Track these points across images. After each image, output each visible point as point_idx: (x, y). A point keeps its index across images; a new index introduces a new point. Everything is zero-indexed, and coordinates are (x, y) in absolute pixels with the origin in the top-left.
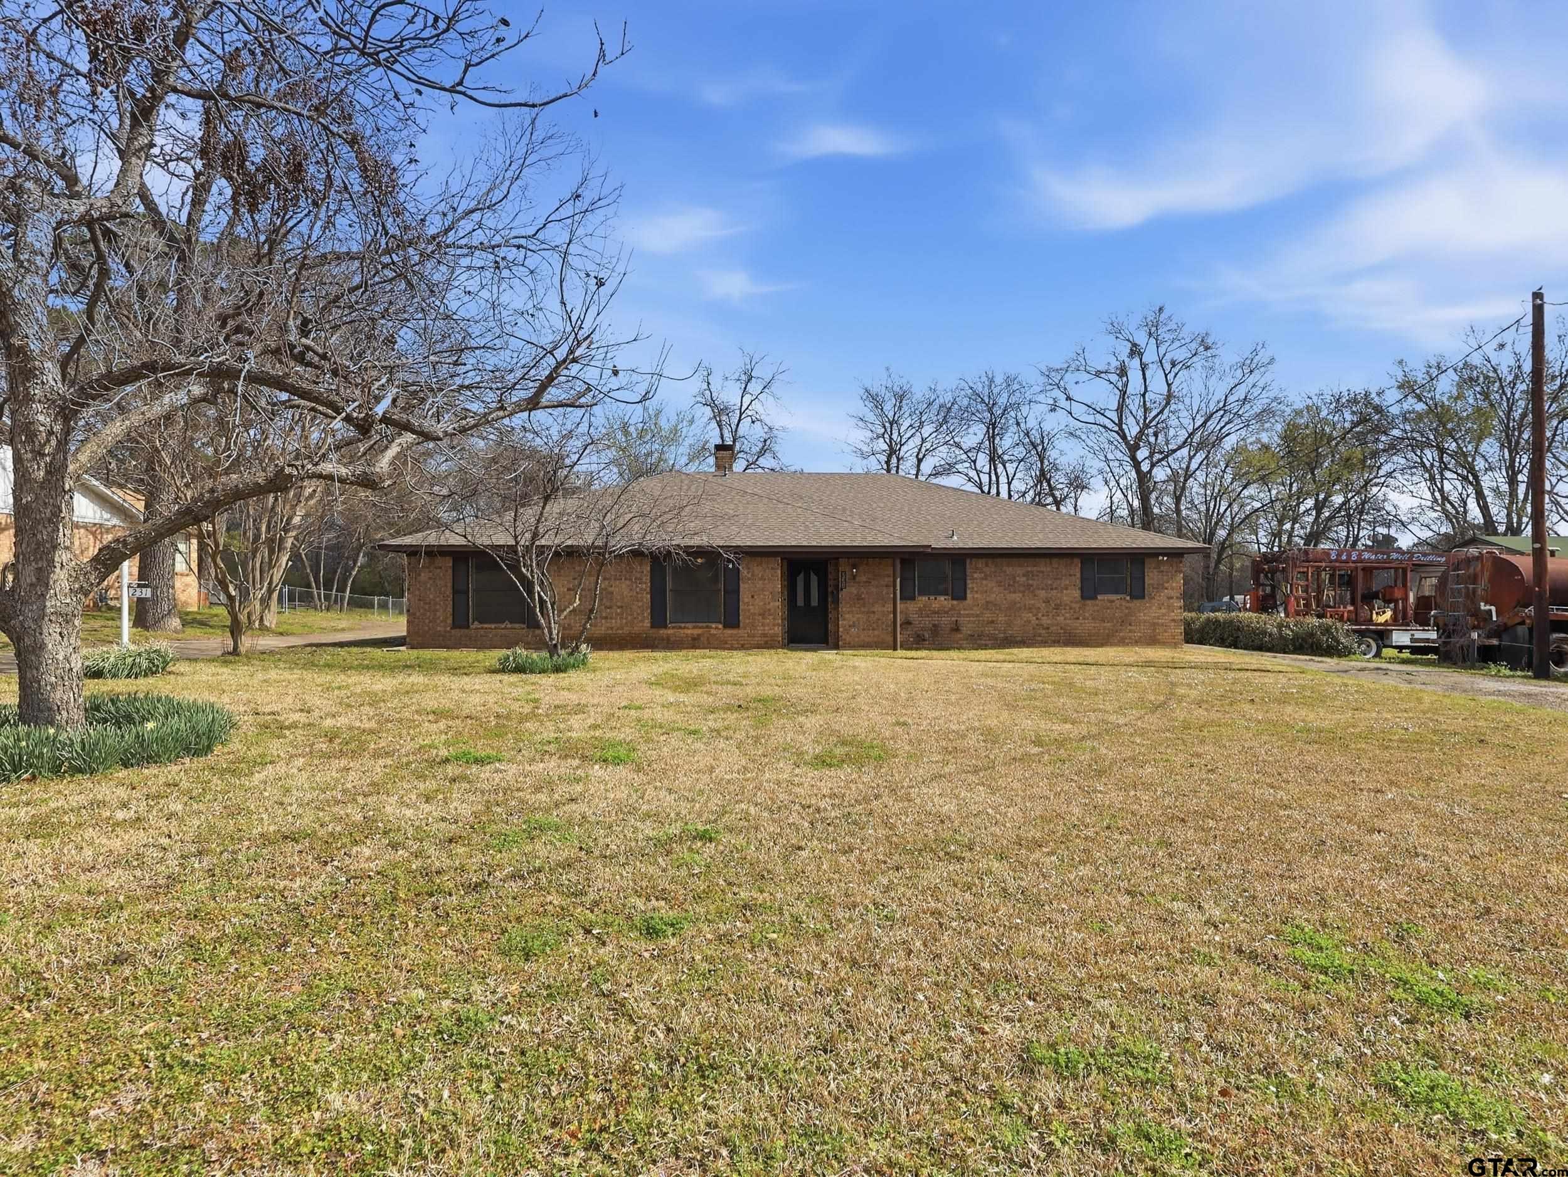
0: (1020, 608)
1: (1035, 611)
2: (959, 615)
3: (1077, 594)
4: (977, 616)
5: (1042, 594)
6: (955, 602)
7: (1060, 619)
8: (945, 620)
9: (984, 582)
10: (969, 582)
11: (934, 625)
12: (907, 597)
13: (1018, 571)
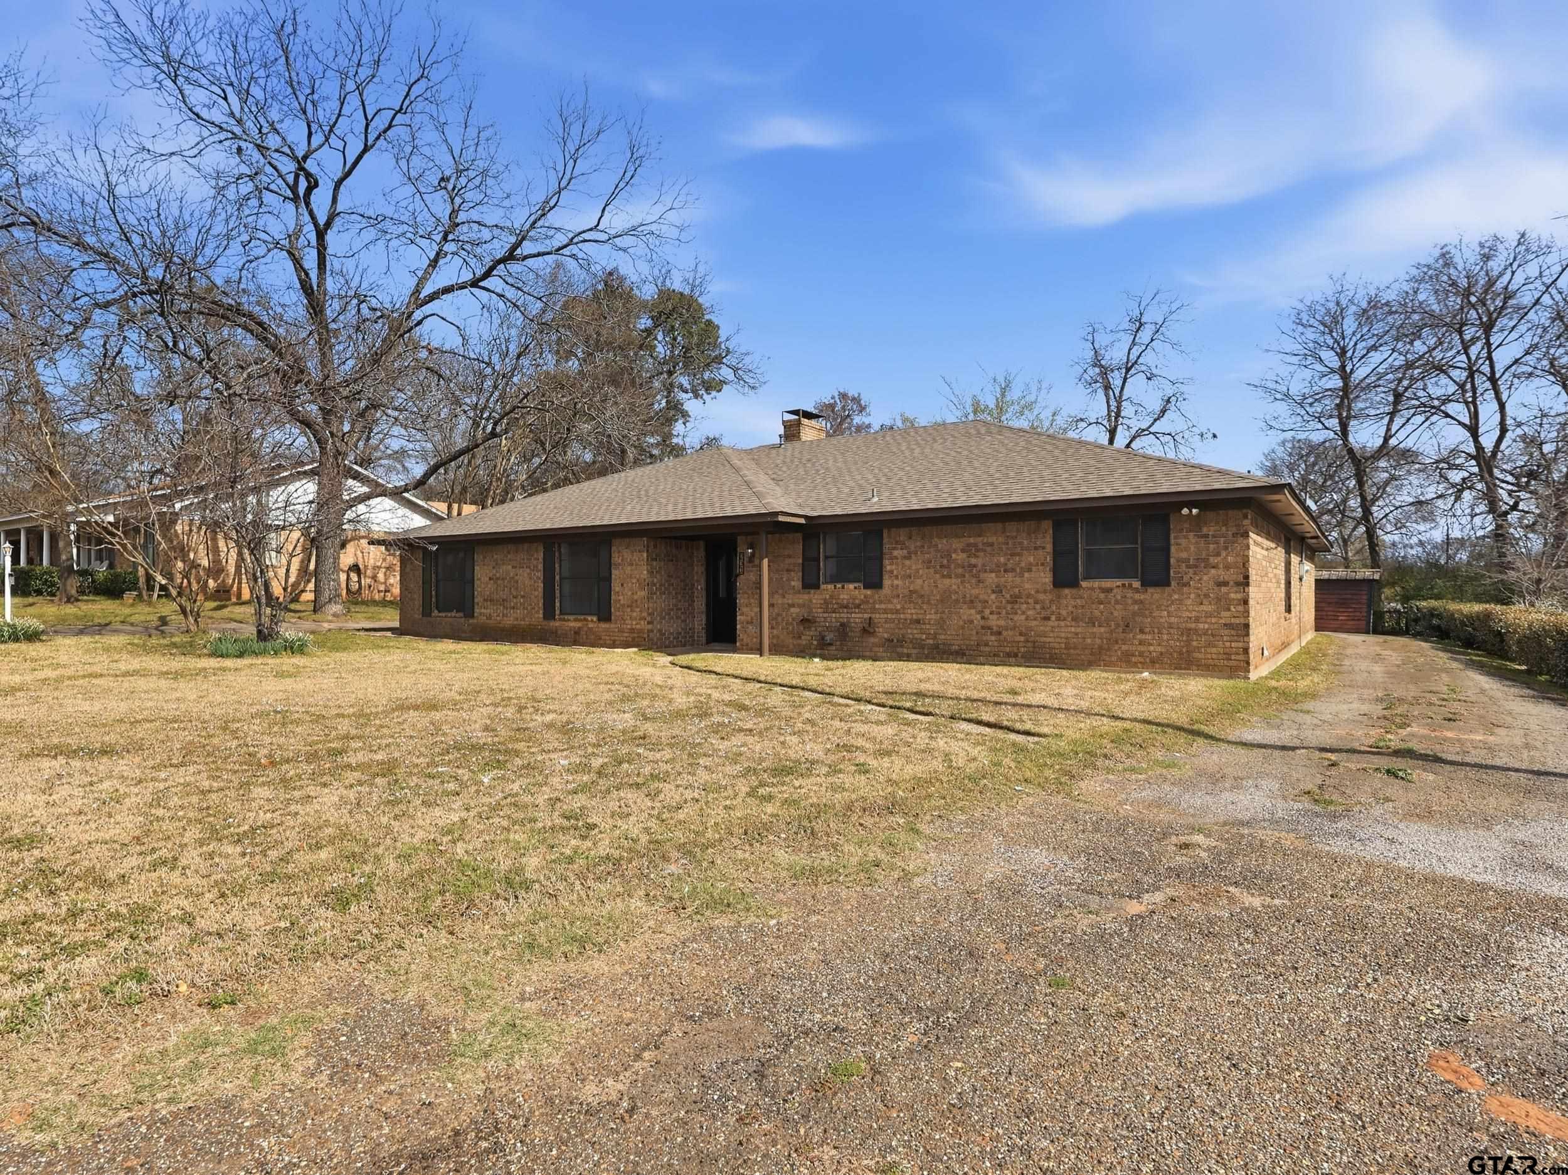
0: (957, 601)
1: (979, 606)
2: (874, 610)
3: (1046, 578)
4: (897, 612)
5: (991, 578)
6: (869, 592)
7: (1020, 618)
8: (857, 618)
9: (907, 562)
10: (886, 562)
11: (843, 625)
12: (810, 584)
13: (954, 545)
